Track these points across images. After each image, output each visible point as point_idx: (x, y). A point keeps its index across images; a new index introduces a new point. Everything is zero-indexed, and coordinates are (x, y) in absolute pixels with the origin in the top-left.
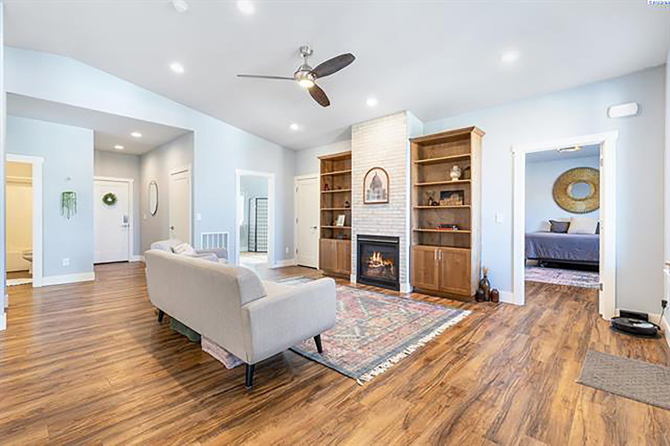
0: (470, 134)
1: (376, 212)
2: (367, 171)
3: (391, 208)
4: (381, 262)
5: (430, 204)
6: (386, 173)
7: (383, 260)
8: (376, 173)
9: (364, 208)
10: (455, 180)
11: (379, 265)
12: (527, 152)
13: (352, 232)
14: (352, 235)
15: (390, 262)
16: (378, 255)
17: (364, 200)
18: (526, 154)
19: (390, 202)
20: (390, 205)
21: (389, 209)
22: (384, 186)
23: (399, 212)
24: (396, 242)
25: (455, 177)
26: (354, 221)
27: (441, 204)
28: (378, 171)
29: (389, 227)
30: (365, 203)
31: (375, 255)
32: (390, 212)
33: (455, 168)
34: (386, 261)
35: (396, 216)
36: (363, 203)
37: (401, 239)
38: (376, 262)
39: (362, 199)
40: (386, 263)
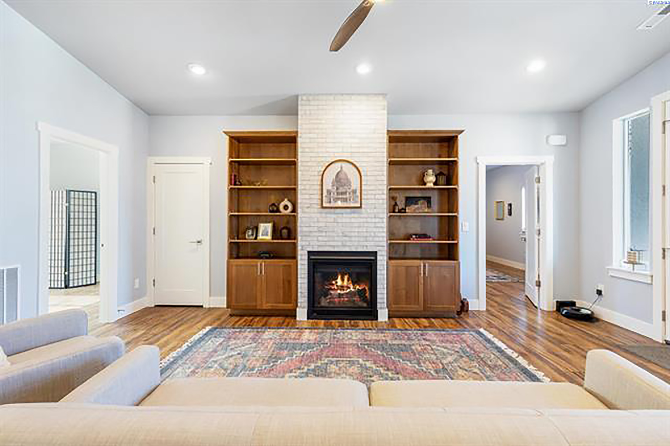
0: (457, 137)
1: (339, 221)
2: (327, 164)
3: (366, 215)
4: (352, 286)
5: (397, 211)
6: (357, 169)
7: (354, 283)
8: (341, 168)
9: (321, 213)
10: (430, 185)
11: (348, 290)
12: (488, 164)
13: (299, 248)
14: (299, 252)
15: (364, 286)
16: (346, 278)
17: (322, 204)
18: (487, 166)
19: (363, 206)
20: (363, 210)
21: (362, 216)
22: (355, 185)
23: (377, 220)
24: (373, 258)
25: (430, 182)
26: (301, 232)
27: (407, 211)
28: (344, 164)
29: (362, 239)
30: (323, 207)
31: (339, 277)
32: (362, 220)
33: (430, 171)
34: (358, 285)
35: (373, 225)
36: (319, 207)
37: (379, 254)
38: (342, 287)
39: (319, 202)
40: (358, 287)
